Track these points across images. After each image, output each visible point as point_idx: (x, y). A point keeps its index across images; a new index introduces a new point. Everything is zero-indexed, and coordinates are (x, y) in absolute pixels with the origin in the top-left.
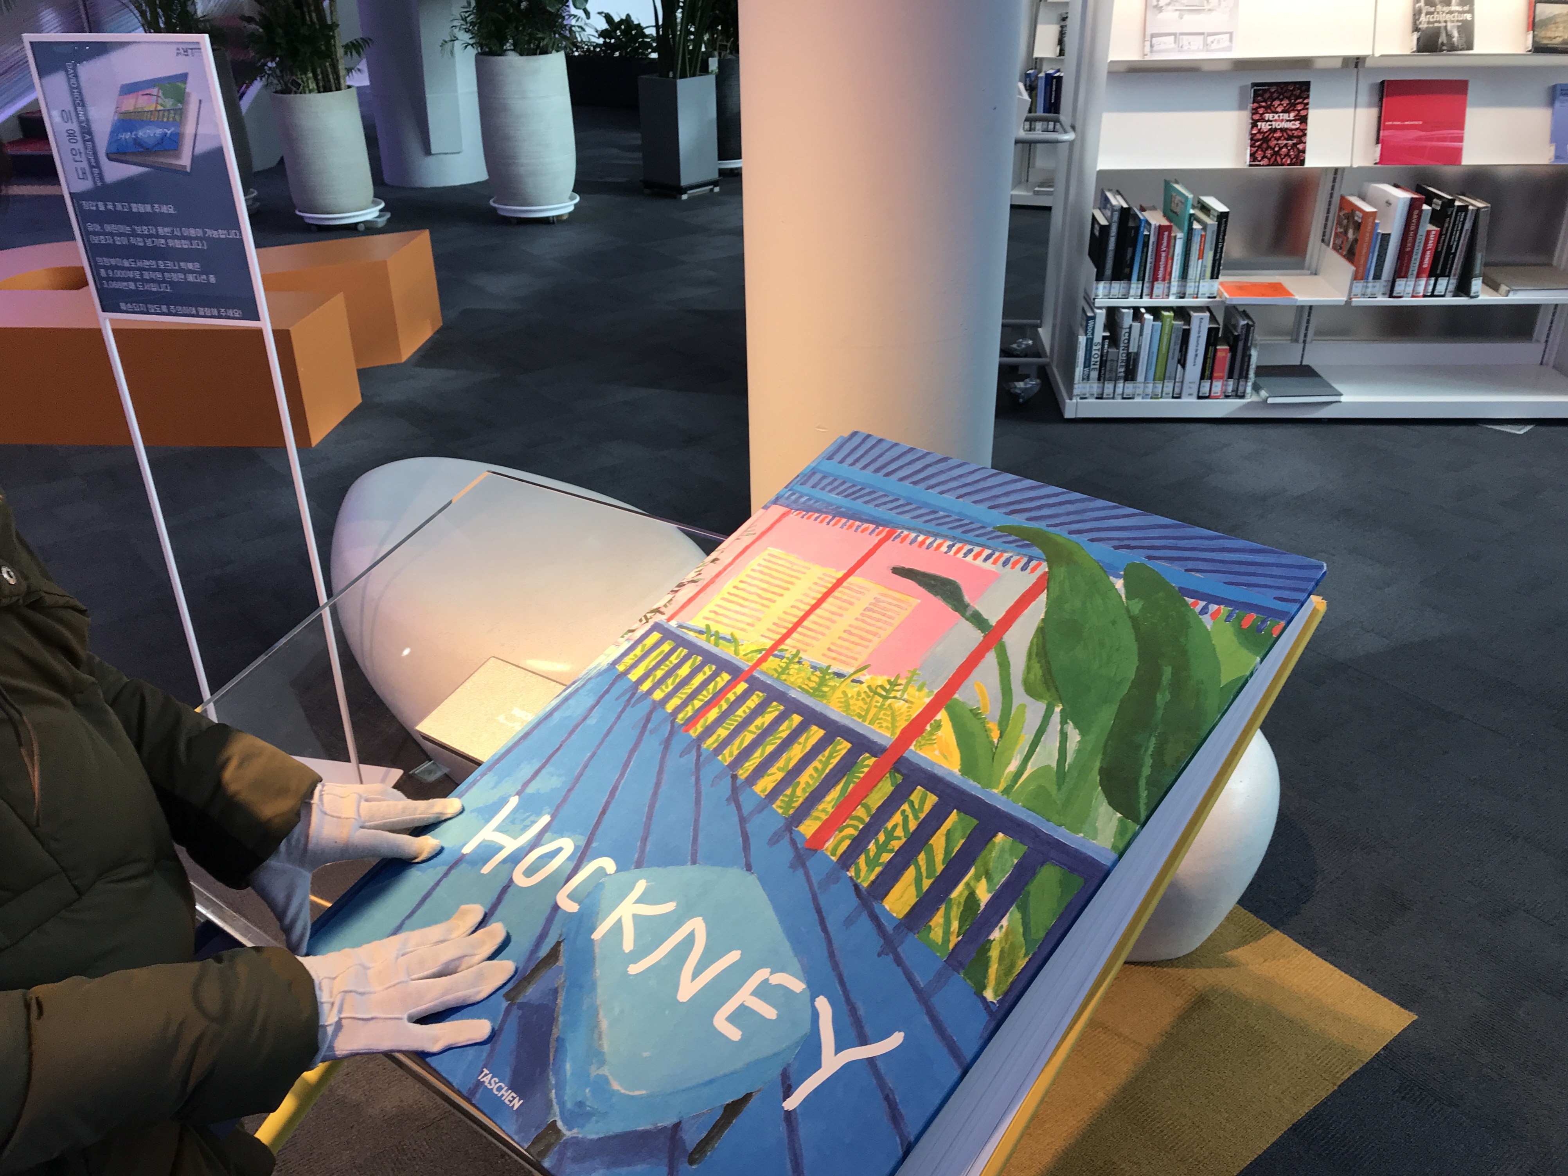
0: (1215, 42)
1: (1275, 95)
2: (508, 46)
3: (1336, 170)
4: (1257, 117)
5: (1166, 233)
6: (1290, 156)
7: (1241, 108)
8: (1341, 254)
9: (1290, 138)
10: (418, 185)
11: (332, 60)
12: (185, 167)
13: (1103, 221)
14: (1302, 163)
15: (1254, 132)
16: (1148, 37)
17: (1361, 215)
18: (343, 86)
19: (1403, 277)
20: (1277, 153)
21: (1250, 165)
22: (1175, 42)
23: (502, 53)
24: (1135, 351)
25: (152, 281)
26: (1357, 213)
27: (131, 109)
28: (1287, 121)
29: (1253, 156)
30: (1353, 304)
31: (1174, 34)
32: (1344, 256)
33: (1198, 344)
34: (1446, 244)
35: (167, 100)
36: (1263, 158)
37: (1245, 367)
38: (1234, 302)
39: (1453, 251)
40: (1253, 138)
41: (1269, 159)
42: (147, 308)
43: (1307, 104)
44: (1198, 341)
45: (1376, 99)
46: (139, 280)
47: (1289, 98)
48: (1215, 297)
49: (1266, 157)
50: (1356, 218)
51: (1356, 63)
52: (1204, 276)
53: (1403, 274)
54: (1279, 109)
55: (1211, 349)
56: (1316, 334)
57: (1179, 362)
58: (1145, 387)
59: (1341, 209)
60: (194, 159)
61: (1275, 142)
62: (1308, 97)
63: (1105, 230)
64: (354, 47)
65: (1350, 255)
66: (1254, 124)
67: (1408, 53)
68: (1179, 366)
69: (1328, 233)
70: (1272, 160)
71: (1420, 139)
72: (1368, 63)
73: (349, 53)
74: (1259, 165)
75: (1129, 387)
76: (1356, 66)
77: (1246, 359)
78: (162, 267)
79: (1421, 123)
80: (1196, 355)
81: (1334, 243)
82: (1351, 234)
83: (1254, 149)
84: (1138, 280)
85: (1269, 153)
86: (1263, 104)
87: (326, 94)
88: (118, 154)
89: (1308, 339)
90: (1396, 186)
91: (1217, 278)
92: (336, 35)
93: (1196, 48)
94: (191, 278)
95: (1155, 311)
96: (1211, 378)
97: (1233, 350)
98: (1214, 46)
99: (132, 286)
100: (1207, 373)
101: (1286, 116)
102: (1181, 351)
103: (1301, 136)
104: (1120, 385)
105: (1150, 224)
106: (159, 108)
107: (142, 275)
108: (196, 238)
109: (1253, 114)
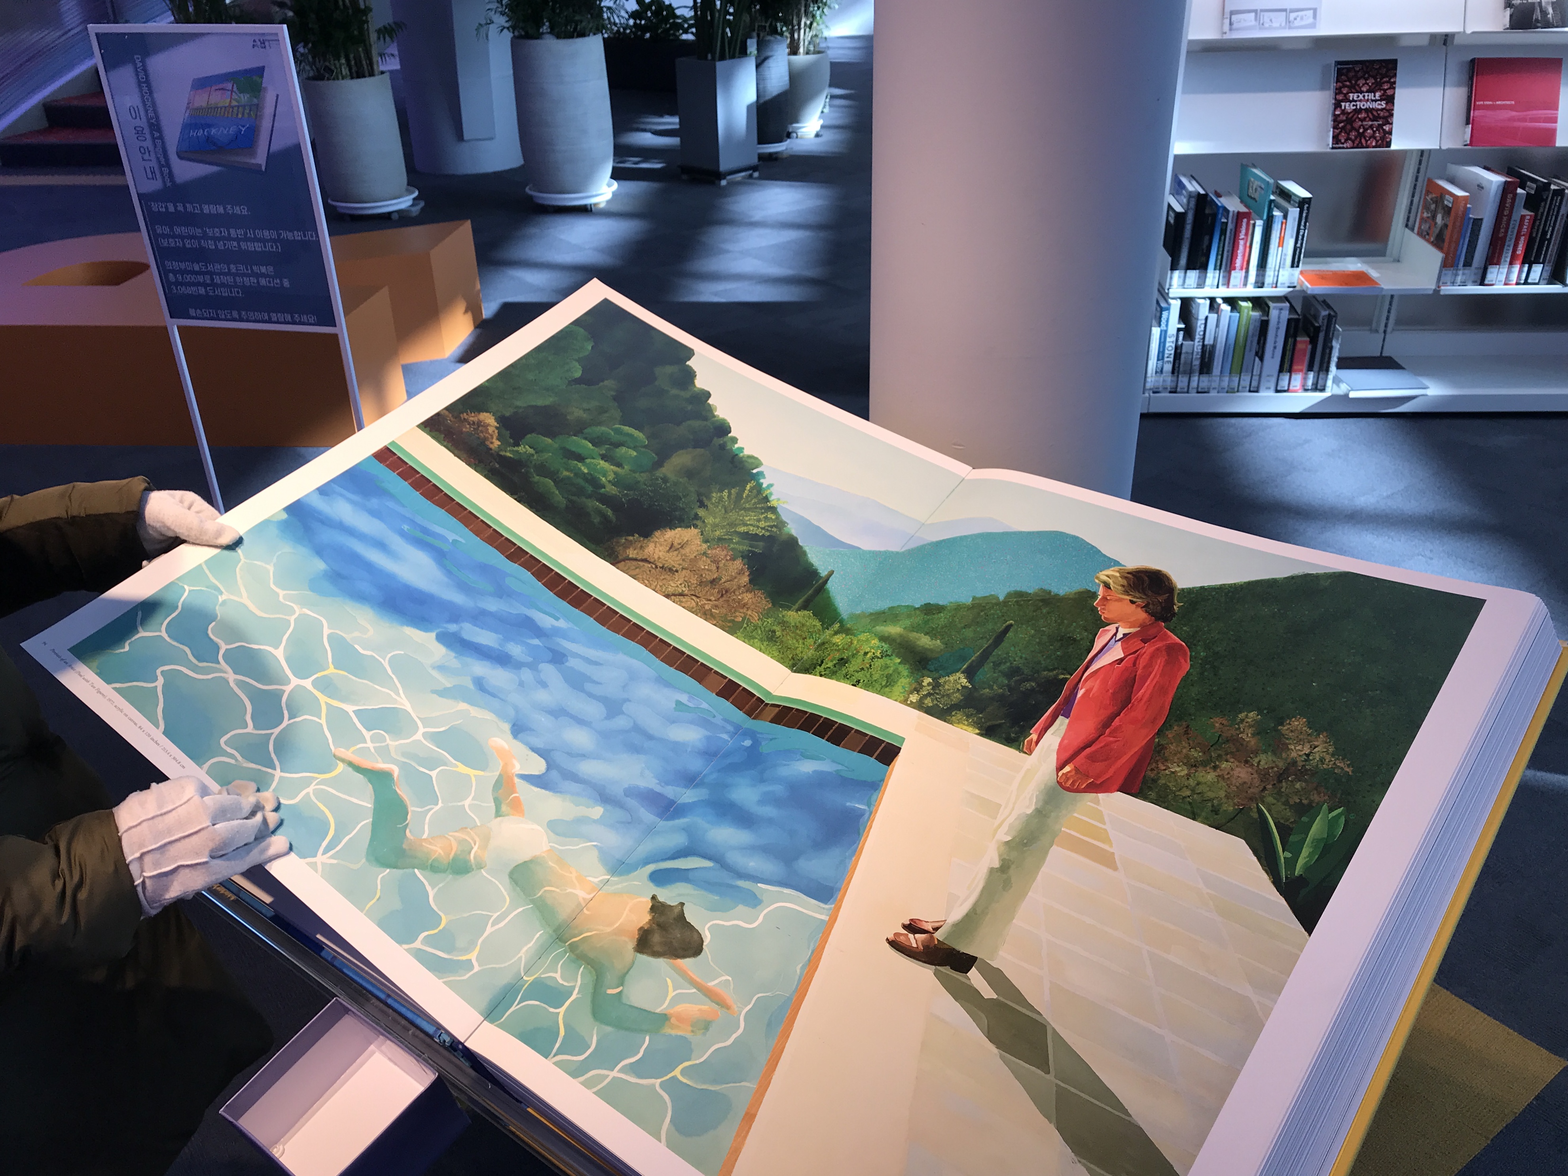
0: (1298, 19)
1: (1360, 74)
2: (545, 28)
3: (1422, 152)
4: (1340, 97)
5: (1245, 220)
6: (1375, 138)
7: (1323, 87)
8: (1428, 241)
9: (1375, 119)
10: (451, 172)
11: (365, 46)
12: (260, 166)
13: (1179, 209)
14: (1389, 145)
15: (1337, 113)
16: (1228, 15)
17: (1451, 199)
18: (376, 72)
19: (1496, 264)
20: (1361, 135)
21: (1333, 148)
22: (1256, 19)
23: (539, 36)
24: (1211, 342)
25: (223, 285)
26: (1447, 196)
27: (204, 104)
28: (1373, 101)
29: (1336, 139)
30: (1442, 293)
31: (1255, 11)
32: (1432, 243)
33: (1276, 336)
34: (1541, 231)
35: (242, 95)
36: (1346, 141)
37: (1326, 360)
38: (1316, 292)
39: (1548, 237)
40: (1336, 119)
41: (1353, 142)
42: (217, 314)
43: (1394, 83)
44: (1277, 332)
45: (1465, 77)
46: (208, 285)
47: (1375, 78)
48: (1294, 287)
49: (1350, 139)
50: (1446, 202)
51: (1446, 39)
52: (1284, 264)
53: (1495, 261)
54: (1364, 89)
55: (1290, 340)
56: (1398, 322)
57: (1257, 354)
58: (1221, 380)
59: (1428, 192)
60: (270, 157)
61: (1360, 123)
62: (1395, 75)
63: (1180, 217)
64: (386, 32)
65: (1438, 242)
66: (1337, 105)
67: (1502, 30)
68: (1257, 359)
69: (1412, 219)
70: (1357, 142)
71: (1512, 119)
72: (1457, 41)
73: (382, 39)
74: (1343, 148)
75: (1205, 382)
76: (1445, 44)
77: (1328, 351)
78: (234, 271)
79: (1513, 102)
80: (1275, 347)
81: (1420, 228)
82: (1439, 219)
83: (1337, 131)
84: (1215, 269)
85: (1353, 134)
86: (1348, 83)
87: (359, 80)
88: (187, 153)
89: (1389, 329)
90: (1486, 168)
91: (1298, 266)
92: (369, 19)
93: (1277, 25)
94: (263, 282)
95: (1232, 302)
96: (1290, 371)
97: (1314, 341)
98: (1297, 23)
99: (202, 291)
100: (1286, 366)
101: (1371, 96)
102: (1259, 343)
103: (1387, 116)
104: (1195, 379)
105: (1227, 211)
106: (234, 103)
107: (212, 280)
108: (271, 240)
109: (1336, 94)
